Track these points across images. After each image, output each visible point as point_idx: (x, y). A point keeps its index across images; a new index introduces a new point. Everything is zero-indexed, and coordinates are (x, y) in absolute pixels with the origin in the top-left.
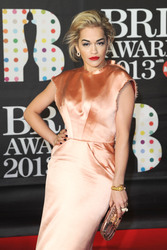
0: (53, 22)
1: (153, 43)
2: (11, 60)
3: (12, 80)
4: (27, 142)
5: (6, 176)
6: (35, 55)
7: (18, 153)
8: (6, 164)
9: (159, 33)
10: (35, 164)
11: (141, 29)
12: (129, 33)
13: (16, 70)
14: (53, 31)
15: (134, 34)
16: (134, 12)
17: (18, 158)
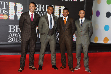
0: (21, 6)
1: (44, 13)
2: (11, 14)
3: (11, 19)
4: (14, 34)
5: (9, 41)
6: (17, 14)
7: (12, 36)
8: (9, 39)
9: (46, 10)
10: (16, 39)
11: (42, 9)
12: (39, 10)
13: (12, 17)
14: (21, 8)
15: (40, 10)
16: (40, 5)
17: (12, 37)
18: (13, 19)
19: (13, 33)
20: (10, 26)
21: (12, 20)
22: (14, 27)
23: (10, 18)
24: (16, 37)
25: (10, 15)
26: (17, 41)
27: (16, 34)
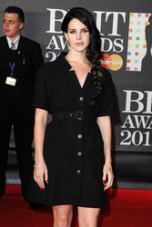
18: (139, 69)
19: (136, 117)
20: (129, 93)
21: (135, 73)
22: (141, 96)
23: (128, 65)
24: (147, 130)
25: (129, 57)
26: (147, 144)
27: (146, 119)
